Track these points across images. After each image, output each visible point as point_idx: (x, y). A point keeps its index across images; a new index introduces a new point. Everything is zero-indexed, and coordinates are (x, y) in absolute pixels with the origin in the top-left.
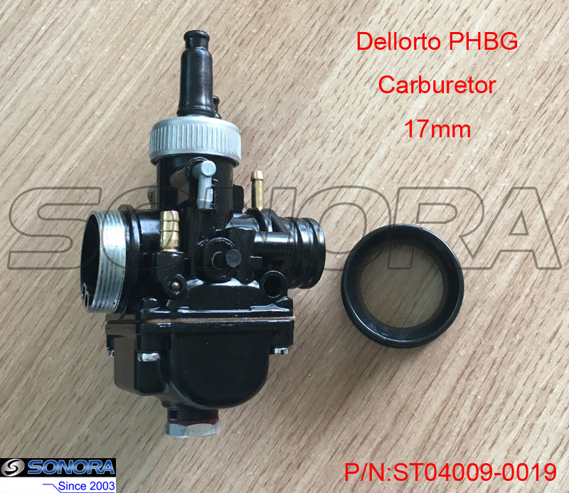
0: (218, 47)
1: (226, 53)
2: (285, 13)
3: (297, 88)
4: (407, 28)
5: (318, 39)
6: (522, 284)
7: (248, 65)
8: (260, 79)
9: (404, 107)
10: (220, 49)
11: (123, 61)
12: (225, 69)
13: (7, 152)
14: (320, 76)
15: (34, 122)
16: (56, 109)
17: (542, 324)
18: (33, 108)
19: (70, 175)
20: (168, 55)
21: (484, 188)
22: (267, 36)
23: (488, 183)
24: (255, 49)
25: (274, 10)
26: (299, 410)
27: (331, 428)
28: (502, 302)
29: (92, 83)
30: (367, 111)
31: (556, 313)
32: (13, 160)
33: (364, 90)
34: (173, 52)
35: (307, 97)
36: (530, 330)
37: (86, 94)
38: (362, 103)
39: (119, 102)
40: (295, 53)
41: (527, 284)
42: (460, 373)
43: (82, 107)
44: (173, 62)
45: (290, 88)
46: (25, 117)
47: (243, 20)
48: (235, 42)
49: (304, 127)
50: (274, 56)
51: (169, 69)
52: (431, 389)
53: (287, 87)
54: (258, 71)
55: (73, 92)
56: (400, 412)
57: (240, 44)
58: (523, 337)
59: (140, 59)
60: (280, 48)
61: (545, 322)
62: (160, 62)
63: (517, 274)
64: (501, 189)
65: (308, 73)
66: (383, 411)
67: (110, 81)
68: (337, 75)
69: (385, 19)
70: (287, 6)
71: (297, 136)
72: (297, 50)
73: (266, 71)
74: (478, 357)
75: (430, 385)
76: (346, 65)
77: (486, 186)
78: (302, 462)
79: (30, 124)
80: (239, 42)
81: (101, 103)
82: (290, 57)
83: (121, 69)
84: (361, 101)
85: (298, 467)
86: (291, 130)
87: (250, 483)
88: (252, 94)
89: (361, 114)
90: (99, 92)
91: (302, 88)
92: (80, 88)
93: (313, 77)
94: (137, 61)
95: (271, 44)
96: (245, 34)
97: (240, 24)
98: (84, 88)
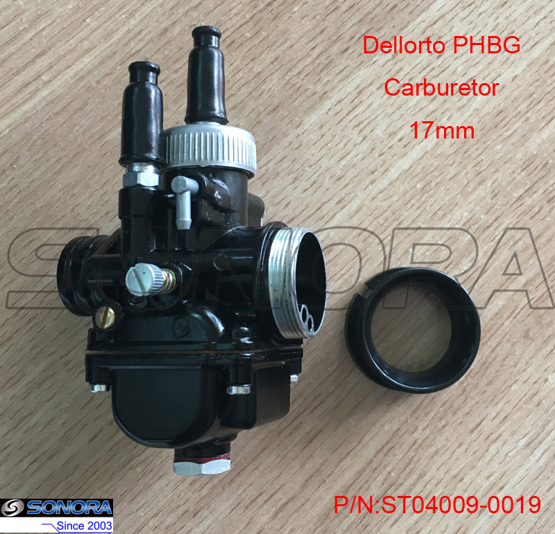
3: (282, 112)
5: (316, 64)
7: (233, 71)
8: (242, 91)
9: (388, 163)
11: (89, 24)
14: (308, 106)
17: (468, 413)
20: (144, 33)
22: (261, 45)
24: (244, 56)
25: (275, 18)
27: (239, 480)
29: (45, 41)
30: (349, 157)
31: (484, 405)
33: (351, 134)
34: (150, 32)
35: (289, 126)
36: (456, 417)
37: (35, 52)
38: (347, 147)
39: (73, 72)
42: (380, 447)
43: (26, 66)
44: (148, 43)
45: (274, 110)
47: (238, 18)
49: (279, 158)
50: (264, 69)
51: (141, 50)
52: (348, 459)
53: (270, 108)
54: (243, 82)
55: (18, 45)
56: (312, 476)
57: (229, 45)
58: (448, 423)
59: (109, 28)
60: (272, 62)
61: (471, 413)
65: (296, 99)
66: (296, 473)
67: (67, 45)
68: (327, 109)
69: (389, 63)
70: (290, 17)
71: (269, 164)
72: (290, 70)
73: (252, 84)
74: (401, 434)
75: (348, 454)
76: (339, 102)
78: (200, 511)
81: (52, 67)
82: (281, 76)
83: (83, 34)
84: (345, 145)
85: (195, 516)
86: (265, 157)
87: (140, 523)
89: (342, 158)
90: (50, 53)
91: (286, 114)
92: (28, 42)
93: (301, 104)
94: (105, 30)
95: (263, 56)
96: (236, 35)
97: (234, 22)
98: (34, 44)
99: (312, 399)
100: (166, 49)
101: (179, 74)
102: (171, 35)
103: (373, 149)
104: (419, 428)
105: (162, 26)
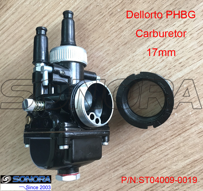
0: (101, 12)
1: (103, 17)
2: (136, 6)
3: (128, 45)
4: (191, 35)
5: (146, 25)
6: (189, 170)
7: (111, 26)
8: (113, 35)
9: (172, 73)
10: (101, 14)
11: (61, 5)
12: (100, 25)
13: (10, 29)
14: (140, 44)
15: (22, 20)
16: (31, 17)
17: (189, 188)
18: (23, 13)
19: (30, 48)
20: (79, 9)
21: (191, 125)
22: (124, 15)
23: (194, 123)
24: (116, 19)
25: (131, 2)
26: (84, 170)
27: (94, 181)
28: (177, 172)
29: (46, 11)
30: (154, 68)
31: (197, 187)
32: (11, 33)
33: (157, 58)
34: (81, 8)
35: (130, 52)
36: (183, 187)
37: (43, 15)
38: (154, 64)
39: (54, 23)
40: (133, 28)
41: (191, 171)
42: (148, 188)
43: (40, 20)
44: (80, 13)
45: (125, 44)
46: (19, 16)
47: (116, 2)
48: (109, 13)
49: (124, 65)
50: (123, 26)
51: (77, 15)
52: (134, 188)
53: (123, 43)
54: (114, 31)
55: (38, 12)
56: (120, 189)
57: (111, 15)
58: (179, 189)
59: (67, 6)
60: (127, 23)
61: (191, 188)
62: (75, 11)
63: (188, 165)
64: (199, 128)
65: (135, 40)
66: (113, 186)
67: (53, 13)
68: (148, 46)
69: (181, 26)
70: (138, 2)
71: (120, 67)
72: (134, 27)
73: (117, 32)
74: (157, 186)
75: (134, 186)
76: (154, 43)
77: (193, 124)
78: (80, 187)
79: (20, 20)
80: (110, 13)
81: (48, 21)
82: (130, 29)
83: (59, 8)
84: (153, 63)
86: (119, 64)
87: (61, 184)
88: (108, 41)
89: (151, 69)
90: (48, 16)
91: (130, 46)
92: (41, 11)
93: (136, 43)
94: (66, 7)
95: (124, 20)
96: (114, 10)
97: (114, 4)
98: (43, 12)
99: (123, 162)
100: (86, 15)
101: (90, 26)
102: (89, 9)
103: (166, 66)
104: (166, 186)
105: (86, 6)
